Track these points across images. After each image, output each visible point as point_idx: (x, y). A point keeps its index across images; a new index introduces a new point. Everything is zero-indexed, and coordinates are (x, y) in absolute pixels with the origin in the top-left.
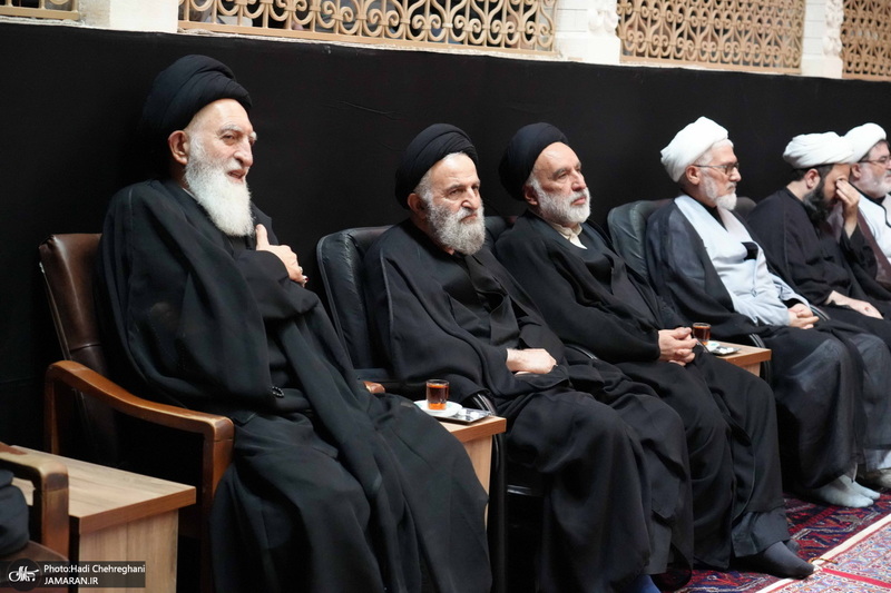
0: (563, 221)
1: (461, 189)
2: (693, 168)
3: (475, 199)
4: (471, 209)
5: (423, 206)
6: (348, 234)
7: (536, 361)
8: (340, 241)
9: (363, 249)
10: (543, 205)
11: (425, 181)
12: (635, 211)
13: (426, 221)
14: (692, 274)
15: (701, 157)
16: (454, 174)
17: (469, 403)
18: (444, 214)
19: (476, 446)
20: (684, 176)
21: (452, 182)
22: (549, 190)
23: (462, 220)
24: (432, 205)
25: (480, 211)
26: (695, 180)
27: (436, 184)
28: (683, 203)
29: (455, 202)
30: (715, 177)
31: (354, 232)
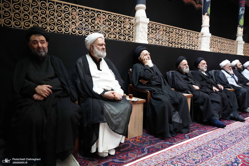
0: (203, 70)
1: (185, 65)
2: (224, 66)
3: (188, 66)
4: (187, 67)
5: (180, 67)
6: (170, 71)
7: (197, 88)
8: (170, 72)
9: (172, 73)
10: (200, 68)
11: (180, 64)
12: (213, 71)
13: (181, 69)
14: (222, 78)
15: (226, 65)
16: (184, 63)
17: (188, 93)
18: (183, 68)
19: (188, 98)
20: (223, 67)
21: (184, 64)
22: (202, 66)
23: (186, 68)
24: (182, 67)
25: (188, 67)
26: (224, 68)
27: (182, 64)
28: (222, 71)
29: (185, 66)
30: (228, 68)
31: (171, 71)
